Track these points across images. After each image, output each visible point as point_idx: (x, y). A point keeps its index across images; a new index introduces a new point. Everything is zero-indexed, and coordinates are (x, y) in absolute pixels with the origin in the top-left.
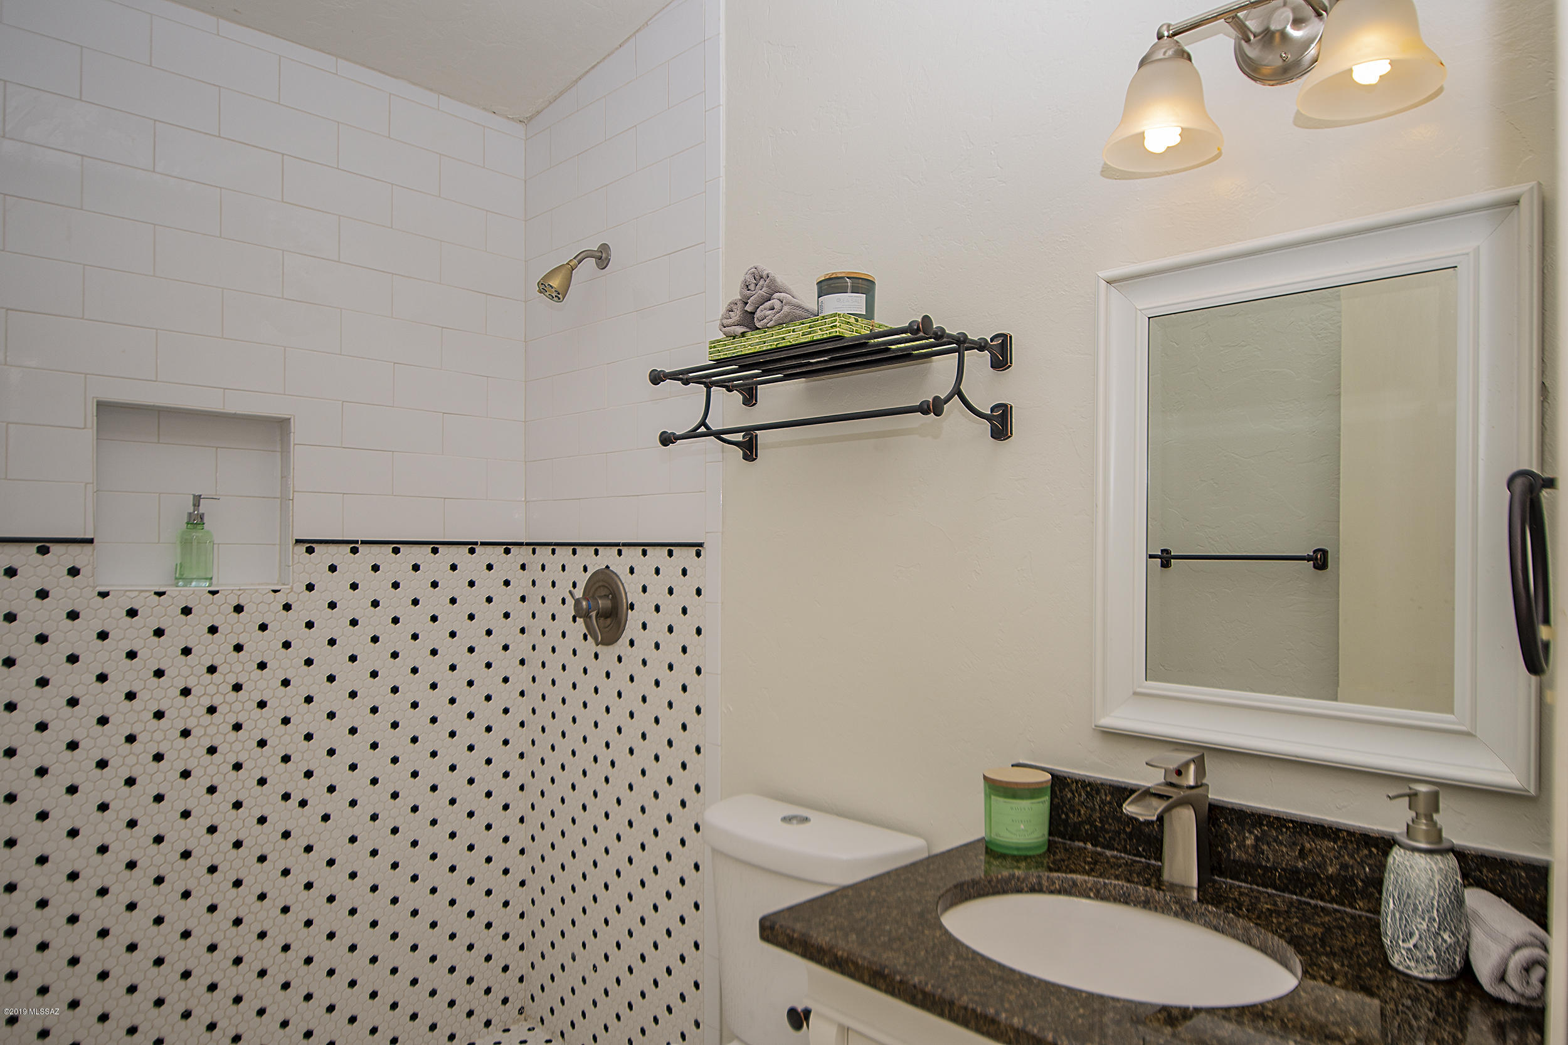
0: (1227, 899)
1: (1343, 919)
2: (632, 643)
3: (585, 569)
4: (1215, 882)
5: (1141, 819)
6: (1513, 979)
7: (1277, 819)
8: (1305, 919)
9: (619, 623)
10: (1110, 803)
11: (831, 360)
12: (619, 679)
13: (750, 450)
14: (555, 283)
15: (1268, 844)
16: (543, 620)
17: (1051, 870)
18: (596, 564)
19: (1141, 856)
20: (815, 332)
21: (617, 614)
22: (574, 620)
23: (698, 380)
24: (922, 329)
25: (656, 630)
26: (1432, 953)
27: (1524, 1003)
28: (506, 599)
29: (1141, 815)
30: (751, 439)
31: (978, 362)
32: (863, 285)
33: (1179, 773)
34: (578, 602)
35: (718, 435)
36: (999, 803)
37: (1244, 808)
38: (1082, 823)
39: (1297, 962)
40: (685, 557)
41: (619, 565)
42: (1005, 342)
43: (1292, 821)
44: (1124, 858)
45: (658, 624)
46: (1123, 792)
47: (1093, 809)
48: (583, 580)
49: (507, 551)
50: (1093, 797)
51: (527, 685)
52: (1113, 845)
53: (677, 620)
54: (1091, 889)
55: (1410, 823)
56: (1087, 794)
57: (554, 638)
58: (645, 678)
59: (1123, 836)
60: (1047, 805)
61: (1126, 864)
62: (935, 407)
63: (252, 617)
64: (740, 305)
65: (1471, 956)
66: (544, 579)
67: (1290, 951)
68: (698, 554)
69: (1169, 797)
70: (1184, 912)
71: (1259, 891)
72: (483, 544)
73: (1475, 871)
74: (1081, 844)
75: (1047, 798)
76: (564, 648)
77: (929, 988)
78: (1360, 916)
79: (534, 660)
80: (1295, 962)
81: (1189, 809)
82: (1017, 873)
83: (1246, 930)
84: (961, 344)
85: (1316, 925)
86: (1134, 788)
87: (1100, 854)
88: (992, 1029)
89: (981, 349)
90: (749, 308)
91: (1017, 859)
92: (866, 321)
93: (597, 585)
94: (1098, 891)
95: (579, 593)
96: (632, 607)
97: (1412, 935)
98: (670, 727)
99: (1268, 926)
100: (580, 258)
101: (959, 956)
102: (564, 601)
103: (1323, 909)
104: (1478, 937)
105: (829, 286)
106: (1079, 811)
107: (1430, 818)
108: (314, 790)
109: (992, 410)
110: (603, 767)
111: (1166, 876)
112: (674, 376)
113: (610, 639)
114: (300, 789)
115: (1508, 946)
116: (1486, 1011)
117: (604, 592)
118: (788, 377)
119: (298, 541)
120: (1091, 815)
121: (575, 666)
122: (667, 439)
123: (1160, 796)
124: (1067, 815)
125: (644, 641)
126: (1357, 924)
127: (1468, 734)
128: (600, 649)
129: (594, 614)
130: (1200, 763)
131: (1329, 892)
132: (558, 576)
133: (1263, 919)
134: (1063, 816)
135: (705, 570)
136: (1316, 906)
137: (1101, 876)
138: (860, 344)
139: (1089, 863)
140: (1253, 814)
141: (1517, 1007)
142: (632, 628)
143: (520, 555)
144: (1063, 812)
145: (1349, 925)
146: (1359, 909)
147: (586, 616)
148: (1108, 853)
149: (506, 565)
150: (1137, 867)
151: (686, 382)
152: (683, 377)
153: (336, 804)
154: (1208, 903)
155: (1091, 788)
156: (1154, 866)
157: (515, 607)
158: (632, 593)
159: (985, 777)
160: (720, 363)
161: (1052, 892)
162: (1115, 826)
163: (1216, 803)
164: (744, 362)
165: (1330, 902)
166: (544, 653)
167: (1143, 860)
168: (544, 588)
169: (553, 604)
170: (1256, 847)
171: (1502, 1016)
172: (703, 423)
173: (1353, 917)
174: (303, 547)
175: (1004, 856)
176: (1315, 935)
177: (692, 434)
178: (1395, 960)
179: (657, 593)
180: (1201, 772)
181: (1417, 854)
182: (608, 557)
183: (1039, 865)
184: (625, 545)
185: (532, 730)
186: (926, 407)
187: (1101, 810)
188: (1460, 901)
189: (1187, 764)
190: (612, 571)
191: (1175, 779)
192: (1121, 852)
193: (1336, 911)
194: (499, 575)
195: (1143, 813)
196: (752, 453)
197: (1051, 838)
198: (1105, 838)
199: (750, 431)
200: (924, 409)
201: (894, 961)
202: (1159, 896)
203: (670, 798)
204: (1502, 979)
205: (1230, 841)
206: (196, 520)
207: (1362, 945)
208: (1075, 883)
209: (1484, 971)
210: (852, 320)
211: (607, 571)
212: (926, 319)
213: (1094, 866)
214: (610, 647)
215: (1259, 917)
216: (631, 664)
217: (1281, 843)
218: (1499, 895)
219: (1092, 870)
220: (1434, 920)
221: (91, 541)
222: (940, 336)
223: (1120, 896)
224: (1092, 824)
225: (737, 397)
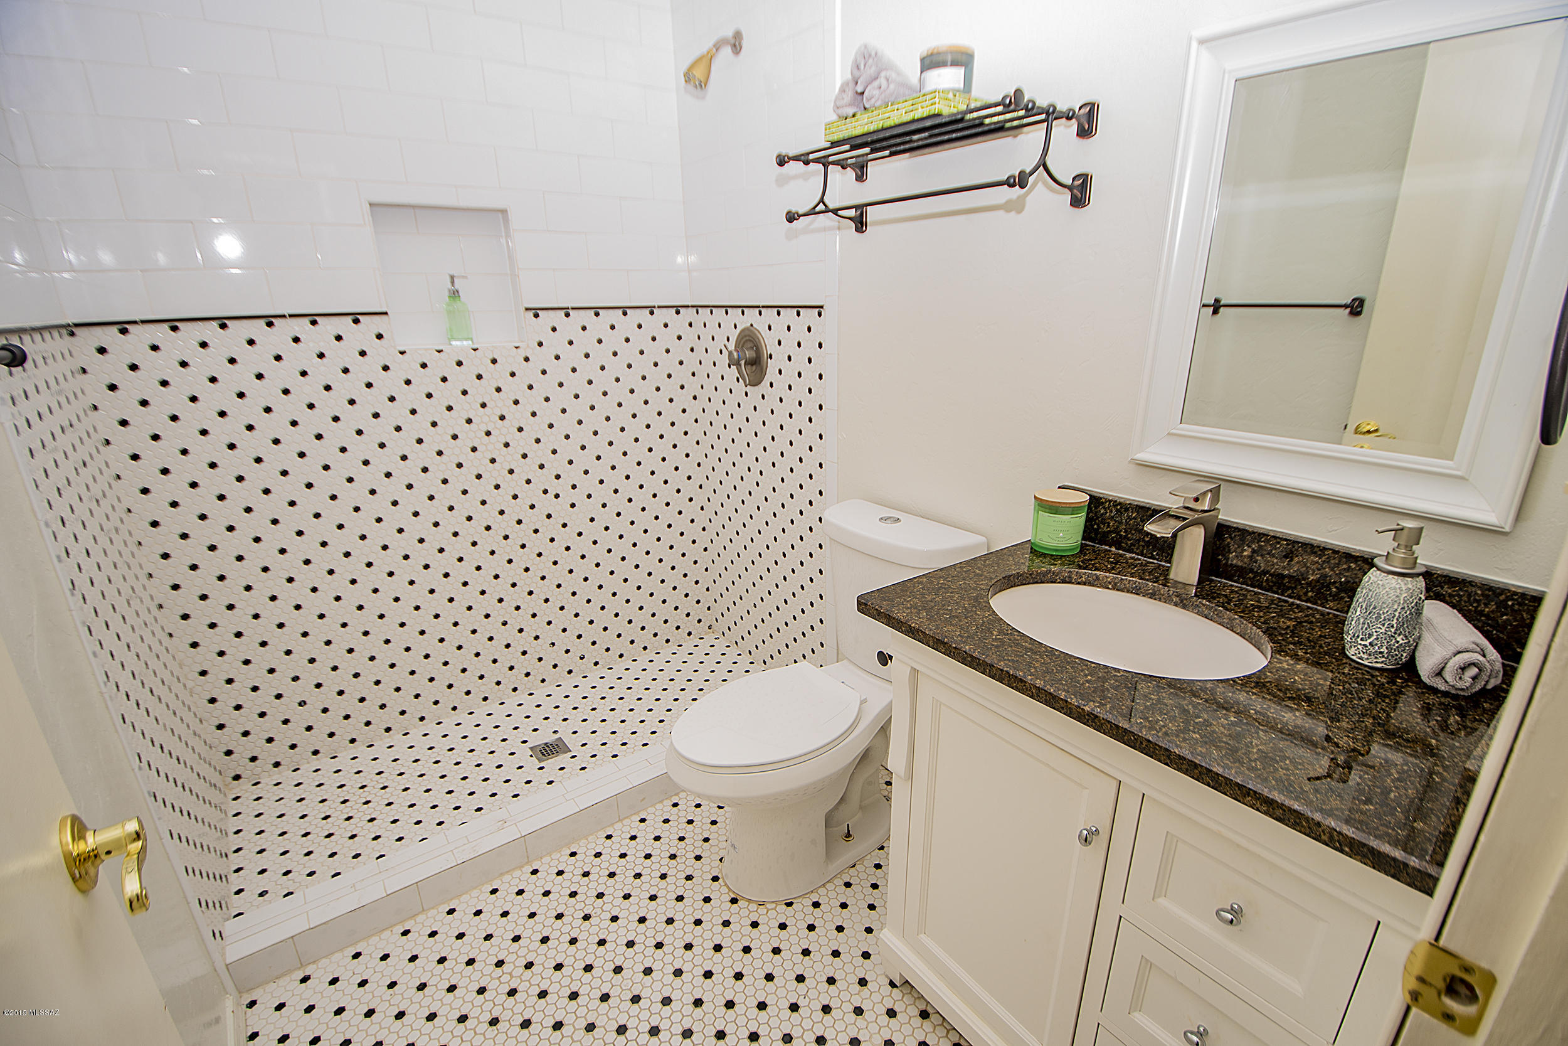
0: (1219, 596)
1: (1313, 615)
2: (771, 385)
3: (735, 327)
4: (1212, 581)
5: (1158, 536)
6: (1448, 675)
7: (1275, 537)
8: (1281, 614)
9: (762, 369)
10: (1135, 518)
11: (931, 136)
12: (763, 413)
13: (860, 224)
14: (698, 73)
15: (1262, 556)
16: (707, 366)
17: (1080, 567)
18: (743, 322)
19: (1154, 559)
20: (917, 109)
21: (760, 361)
22: (730, 367)
23: (816, 161)
24: (1014, 102)
25: (790, 376)
26: (1384, 649)
27: (1453, 692)
28: (680, 350)
29: (1159, 533)
30: (862, 214)
31: (1065, 131)
32: (963, 59)
33: (1196, 500)
34: (730, 353)
35: (835, 212)
36: (1045, 516)
37: (1247, 528)
38: (1110, 532)
39: (1268, 647)
40: (809, 316)
41: (760, 324)
42: (1092, 110)
43: (1286, 540)
44: (1140, 560)
45: (790, 370)
46: (1148, 512)
47: (1120, 523)
48: (734, 335)
49: (678, 312)
50: (1122, 513)
51: (699, 415)
52: (1133, 549)
53: (804, 367)
54: (1110, 583)
55: (1391, 552)
56: (1117, 511)
57: (716, 380)
58: (782, 411)
59: (1141, 543)
60: (1083, 519)
61: (1141, 564)
62: (1020, 181)
63: (504, 367)
64: (852, 85)
65: (1417, 654)
66: (706, 335)
67: (1265, 639)
68: (820, 314)
69: (1185, 519)
70: (1183, 603)
71: (1247, 590)
72: (659, 307)
73: (1436, 586)
74: (1107, 547)
75: (1084, 514)
76: (723, 387)
77: (976, 654)
78: (1329, 614)
79: (703, 396)
80: (1267, 647)
81: (1200, 528)
82: (1053, 568)
83: (1231, 620)
84: (1051, 115)
85: (1291, 619)
86: (1157, 508)
87: (1121, 556)
88: (1020, 685)
89: (1069, 118)
90: (860, 89)
91: (1054, 558)
92: (963, 95)
93: (744, 339)
94: (1116, 584)
95: (731, 346)
96: (771, 357)
97: (1370, 636)
98: (800, 449)
99: (1249, 619)
100: (717, 47)
101: (1001, 632)
102: (721, 352)
103: (1298, 606)
104: (1427, 639)
105: (931, 62)
106: (1109, 523)
107: (1409, 548)
108: (562, 486)
109: (1074, 179)
110: (755, 475)
111: (1172, 576)
112: (796, 158)
113: (756, 383)
114: (554, 487)
115: (1453, 649)
116: (1419, 696)
117: (749, 345)
118: (892, 154)
119: (527, 309)
120: (1118, 527)
121: (732, 401)
122: (791, 218)
123: (1177, 518)
124: (1098, 525)
125: (781, 383)
126: (1325, 620)
127: (1462, 478)
128: (749, 389)
129: (743, 363)
130: (1216, 493)
131: (1306, 594)
132: (716, 332)
133: (1246, 612)
134: (1095, 527)
135: (824, 329)
136: (1293, 604)
137: (1119, 574)
138: (957, 120)
139: (1112, 562)
140: (1254, 533)
141: (1446, 694)
142: (771, 374)
143: (687, 315)
144: (1095, 524)
145: (1318, 621)
146: (1330, 609)
147: (738, 364)
148: (1128, 555)
149: (679, 323)
150: (1151, 567)
151: (807, 163)
152: (804, 159)
153: (578, 497)
154: (1203, 598)
155: (1122, 507)
156: (1163, 566)
157: (687, 356)
158: (770, 346)
159: (1035, 496)
160: (834, 144)
161: (1079, 583)
162: (1137, 536)
163: (1224, 523)
164: (856, 143)
165: (1306, 601)
166: (709, 391)
167: (1155, 561)
168: (706, 342)
169: (714, 355)
170: (1251, 557)
171: (1431, 699)
172: (822, 201)
173: (1322, 614)
174: (531, 314)
175: (1044, 555)
176: (1288, 627)
177: (812, 212)
178: (1351, 652)
179: (789, 347)
180: (1216, 498)
181: (1390, 576)
182: (751, 316)
183: (1071, 563)
184: (763, 307)
185: (705, 447)
186: (1012, 180)
187: (1127, 523)
188: (1419, 613)
189: (1205, 493)
190: (756, 329)
191: (1192, 505)
192: (1138, 555)
193: (1309, 608)
194: (673, 331)
195: (1159, 530)
196: (862, 227)
197: (1083, 542)
198: (1127, 544)
199: (861, 208)
200: (1009, 183)
201: (952, 634)
202: (1165, 590)
203: (802, 498)
204: (1439, 674)
205: (1230, 552)
206: (455, 294)
207: (1325, 637)
208: (1098, 578)
209: (1425, 666)
210: (951, 96)
211: (751, 328)
212: (1019, 93)
213: (1116, 565)
214: (756, 387)
215: (1243, 612)
216: (772, 401)
217: (1273, 556)
218: (1454, 607)
219: (1113, 568)
220: (1393, 626)
221: (386, 313)
222: (1031, 110)
223: (1133, 589)
224: (1118, 533)
225: (850, 174)
